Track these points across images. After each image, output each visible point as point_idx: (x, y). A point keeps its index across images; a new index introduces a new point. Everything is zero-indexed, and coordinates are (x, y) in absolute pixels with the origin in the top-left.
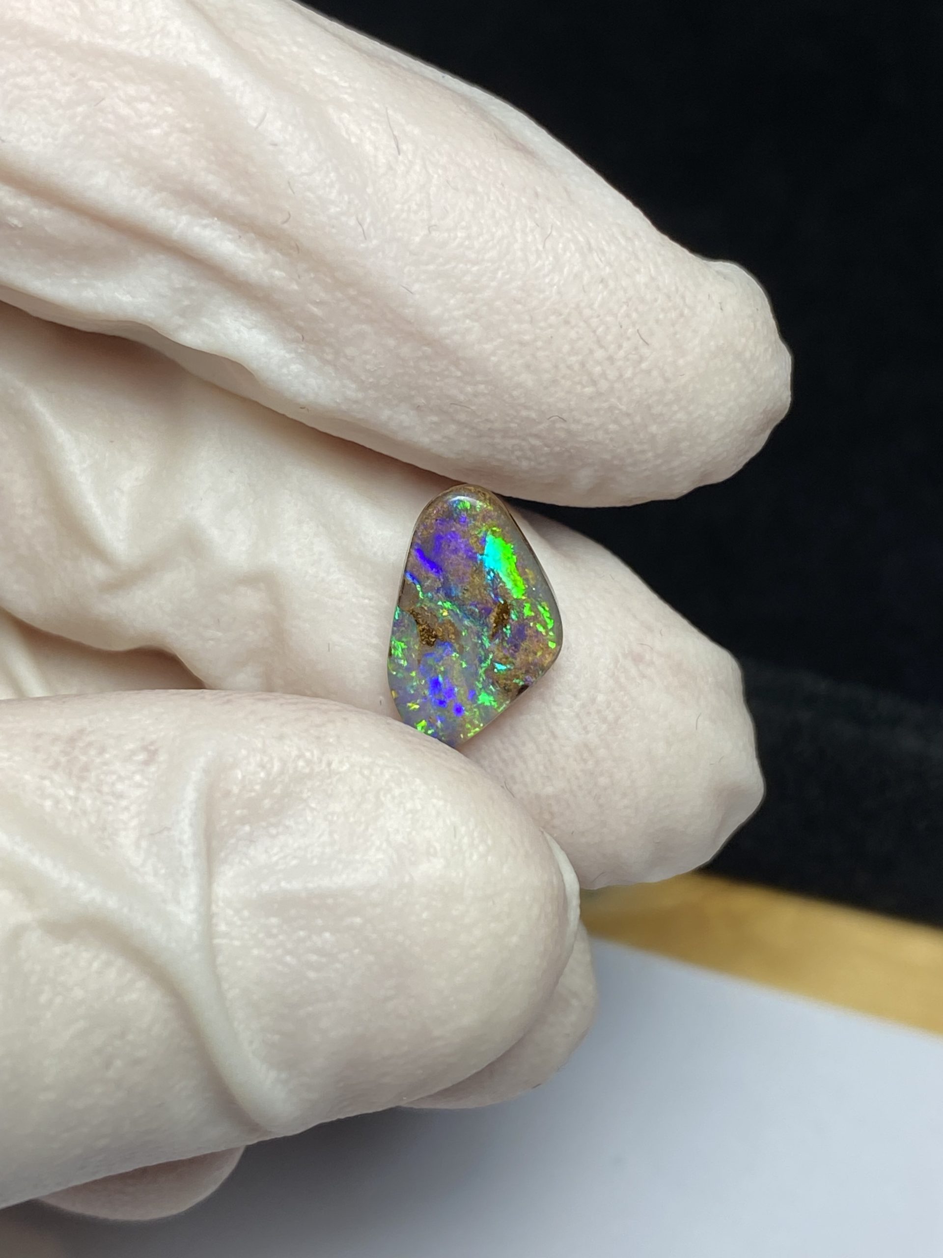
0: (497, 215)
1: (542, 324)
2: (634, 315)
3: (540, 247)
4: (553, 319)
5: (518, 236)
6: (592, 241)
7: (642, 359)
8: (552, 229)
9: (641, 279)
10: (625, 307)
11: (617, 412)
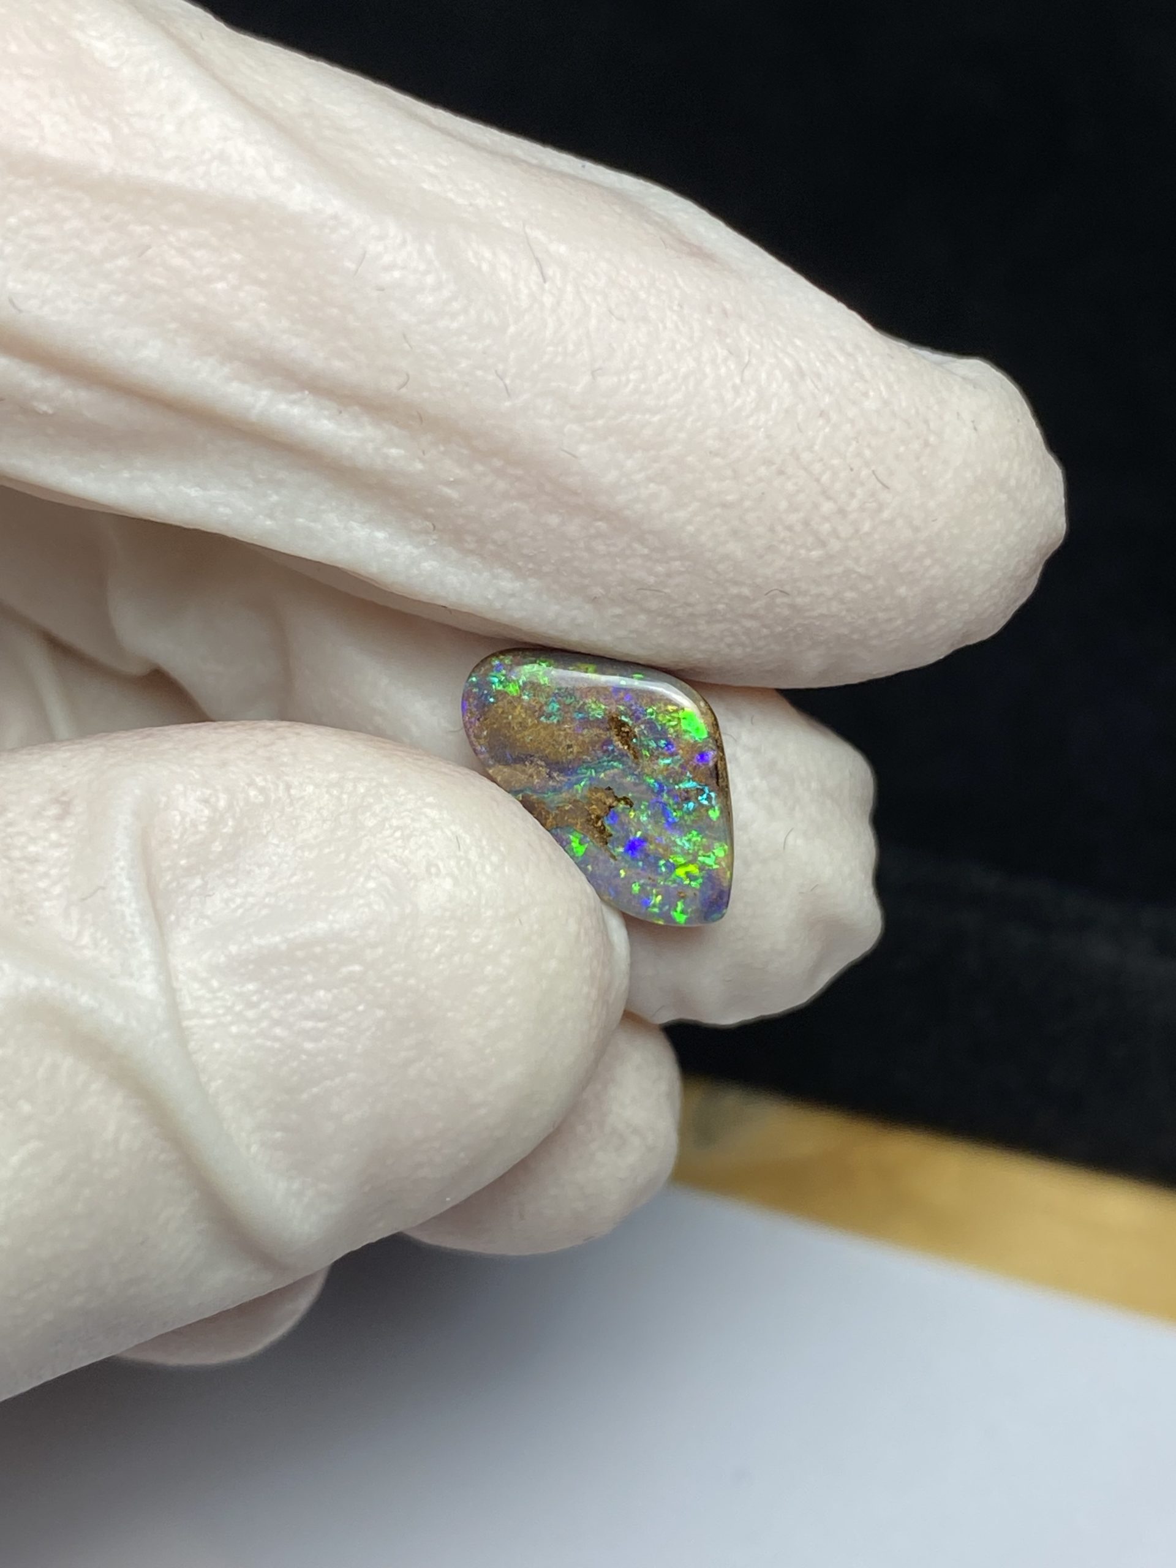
0: (678, 347)
1: (749, 479)
2: (867, 453)
3: (738, 381)
4: (763, 471)
5: (708, 370)
6: (803, 365)
7: (881, 507)
8: (749, 355)
9: (870, 404)
10: (854, 443)
11: (854, 576)
